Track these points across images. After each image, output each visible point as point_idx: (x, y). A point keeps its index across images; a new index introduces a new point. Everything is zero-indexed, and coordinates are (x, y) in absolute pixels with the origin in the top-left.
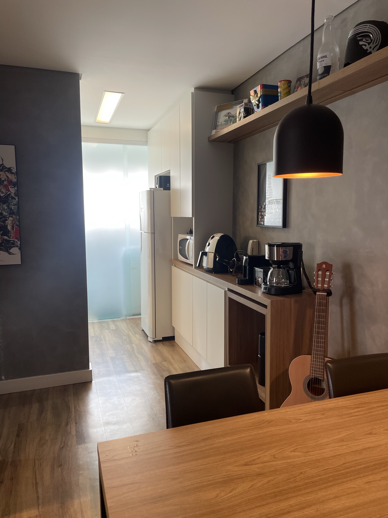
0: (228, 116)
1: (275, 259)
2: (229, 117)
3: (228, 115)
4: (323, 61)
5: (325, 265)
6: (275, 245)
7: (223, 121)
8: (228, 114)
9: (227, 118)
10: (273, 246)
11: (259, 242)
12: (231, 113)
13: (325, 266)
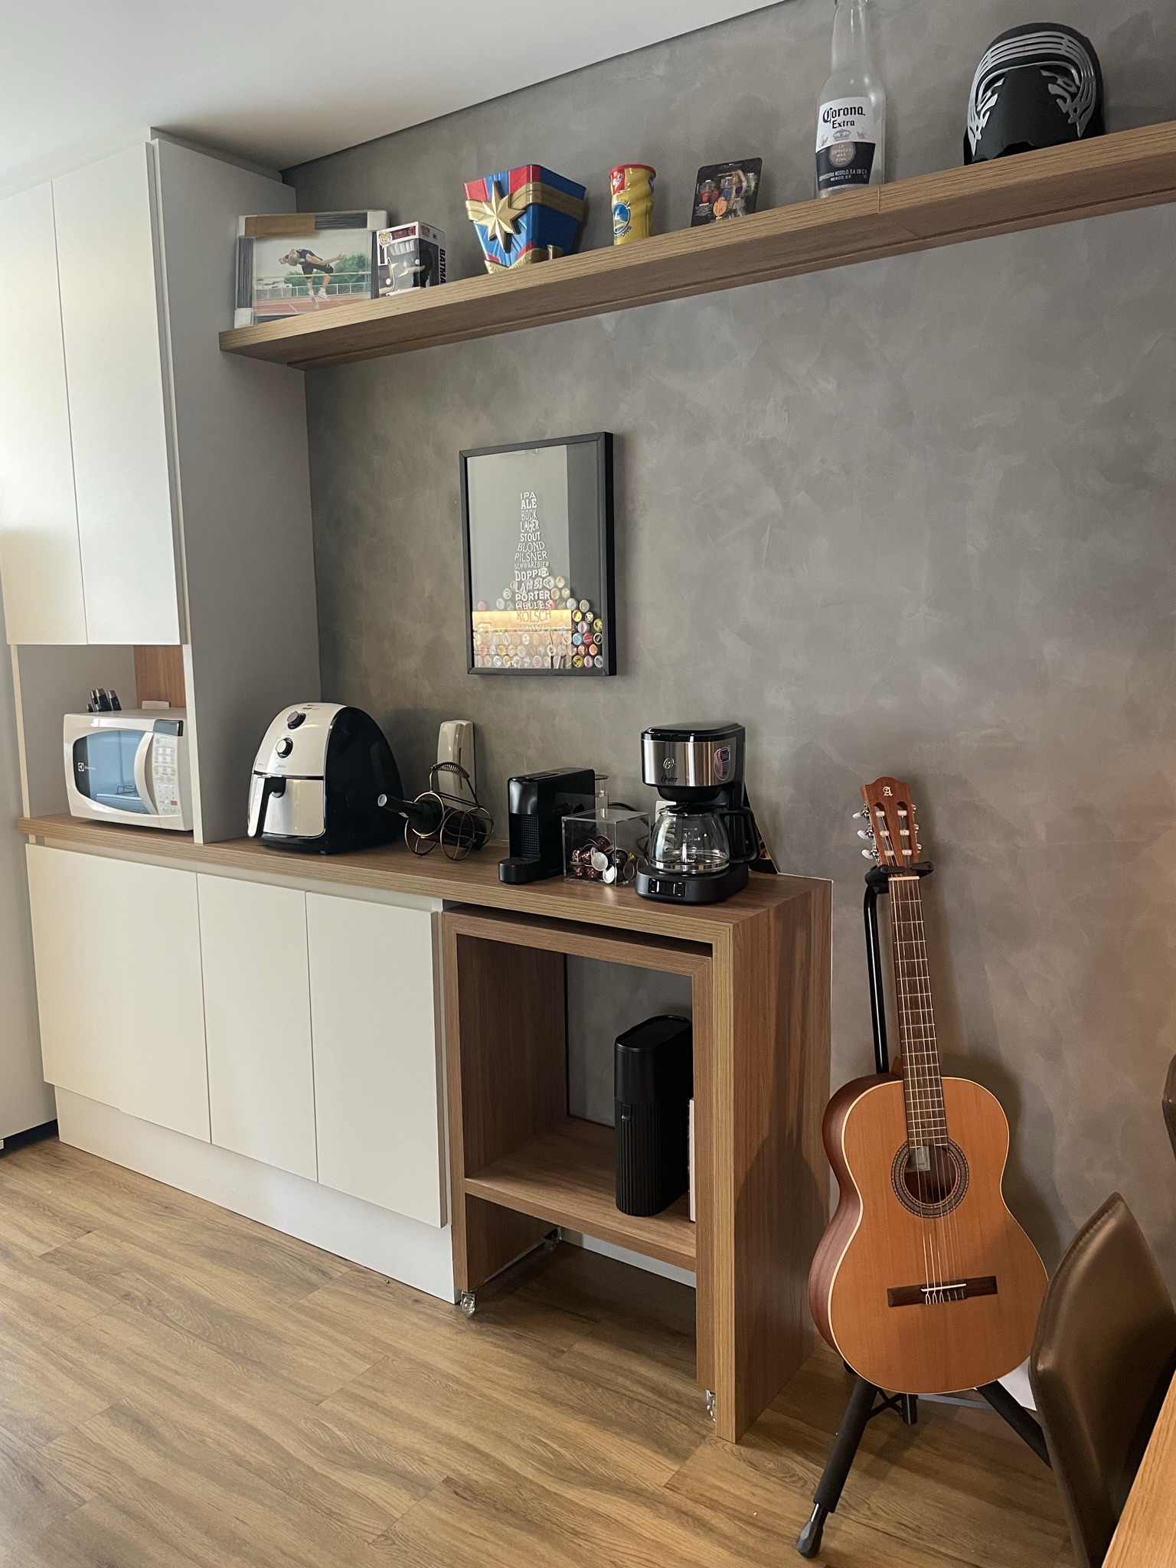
0: (300, 263)
1: (686, 780)
2: (308, 267)
3: (302, 260)
4: (853, 123)
5: (889, 788)
6: (689, 733)
7: (283, 279)
8: (301, 257)
9: (299, 268)
10: (680, 736)
11: (476, 730)
12: (312, 254)
13: (890, 792)
